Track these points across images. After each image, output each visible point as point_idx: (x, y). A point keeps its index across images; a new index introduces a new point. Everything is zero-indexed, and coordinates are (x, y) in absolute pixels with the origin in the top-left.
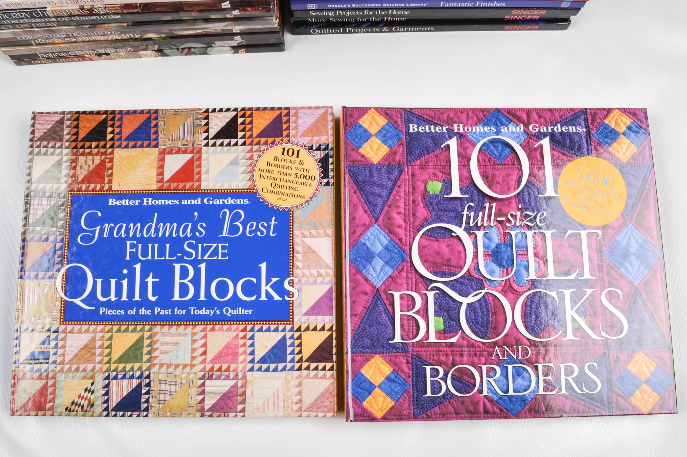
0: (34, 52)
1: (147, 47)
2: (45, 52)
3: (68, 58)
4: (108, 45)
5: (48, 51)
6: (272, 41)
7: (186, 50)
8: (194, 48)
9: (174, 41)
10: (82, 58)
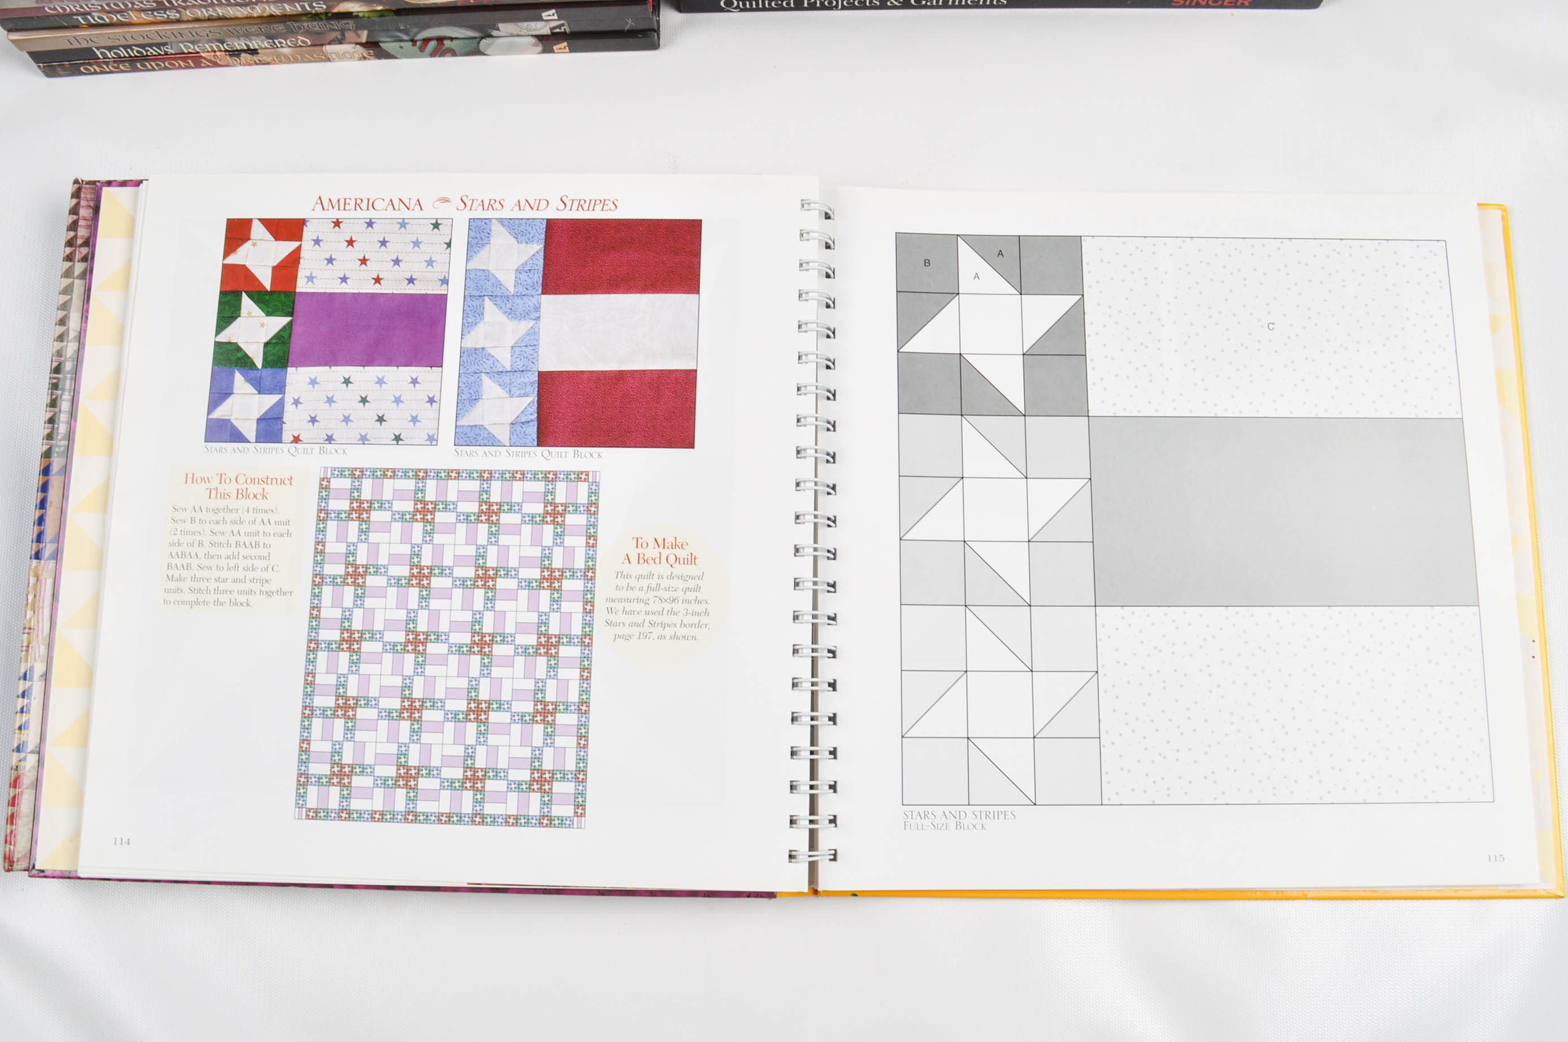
0: (84, 45)
1: (343, 34)
2: (110, 43)
3: (163, 60)
4: (254, 29)
5: (117, 43)
6: (630, 24)
7: (433, 44)
8: (452, 39)
9: (403, 22)
10: (194, 60)
